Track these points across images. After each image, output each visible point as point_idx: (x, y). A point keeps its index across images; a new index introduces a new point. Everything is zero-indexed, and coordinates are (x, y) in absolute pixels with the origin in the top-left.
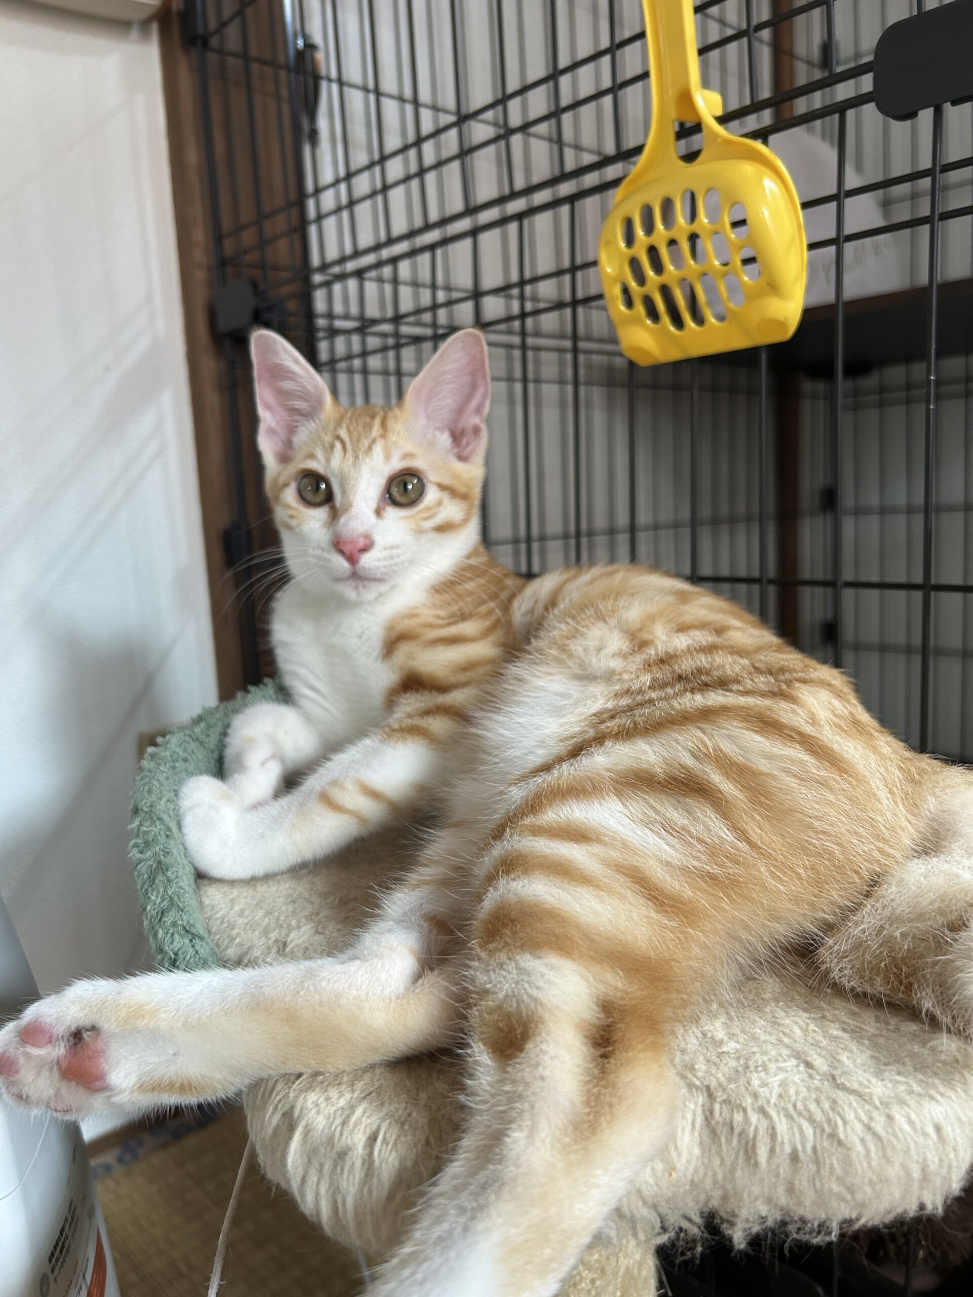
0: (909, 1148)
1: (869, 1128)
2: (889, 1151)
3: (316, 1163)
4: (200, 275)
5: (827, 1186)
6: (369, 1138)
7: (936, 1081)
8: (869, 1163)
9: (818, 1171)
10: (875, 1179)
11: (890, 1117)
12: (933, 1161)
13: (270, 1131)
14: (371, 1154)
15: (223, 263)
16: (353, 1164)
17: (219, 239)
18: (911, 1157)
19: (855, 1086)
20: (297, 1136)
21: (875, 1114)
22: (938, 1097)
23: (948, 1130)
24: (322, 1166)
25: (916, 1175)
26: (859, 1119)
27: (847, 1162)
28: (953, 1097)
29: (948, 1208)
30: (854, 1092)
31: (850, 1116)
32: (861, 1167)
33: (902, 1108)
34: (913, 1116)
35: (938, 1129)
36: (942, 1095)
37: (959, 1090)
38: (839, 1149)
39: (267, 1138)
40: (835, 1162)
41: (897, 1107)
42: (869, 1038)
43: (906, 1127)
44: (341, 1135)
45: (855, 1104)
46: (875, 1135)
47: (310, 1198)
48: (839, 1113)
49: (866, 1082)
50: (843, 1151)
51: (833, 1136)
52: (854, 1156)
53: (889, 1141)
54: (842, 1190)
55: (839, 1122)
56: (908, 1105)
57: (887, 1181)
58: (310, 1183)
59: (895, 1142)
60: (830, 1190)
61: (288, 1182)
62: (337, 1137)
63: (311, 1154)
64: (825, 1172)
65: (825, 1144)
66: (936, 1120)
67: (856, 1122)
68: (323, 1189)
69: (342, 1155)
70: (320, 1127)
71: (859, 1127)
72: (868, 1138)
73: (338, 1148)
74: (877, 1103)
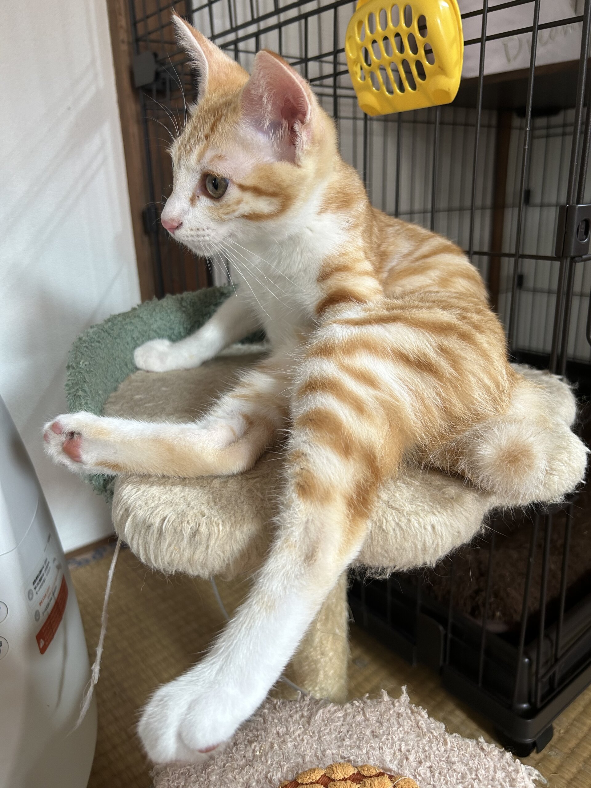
0: (417, 535)
1: (398, 524)
2: (406, 535)
3: (138, 531)
4: (124, 47)
5: (375, 550)
6: (162, 520)
7: (438, 506)
8: (396, 540)
9: (372, 543)
10: (399, 547)
11: (409, 520)
12: (429, 542)
13: (119, 517)
14: (161, 527)
15: (137, 40)
16: (153, 531)
17: (134, 24)
18: (417, 539)
19: (397, 506)
20: (130, 519)
21: (403, 519)
22: (437, 513)
23: (438, 528)
24: (140, 531)
25: (419, 547)
26: (394, 520)
27: (386, 539)
28: (445, 514)
29: (437, 565)
30: (396, 509)
31: (390, 518)
32: (391, 540)
33: (416, 516)
34: (421, 520)
35: (433, 527)
36: (439, 512)
37: (448, 511)
38: (383, 534)
39: (118, 520)
40: (380, 539)
41: (414, 516)
42: (414, 487)
43: (416, 525)
44: (149, 518)
45: (394, 514)
46: (401, 528)
47: (135, 546)
48: (385, 518)
49: (402, 505)
50: (385, 534)
51: (380, 527)
52: (389, 537)
53: (407, 530)
54: (383, 552)
55: (384, 521)
56: (420, 516)
57: (404, 549)
58: (135, 539)
59: (410, 531)
60: (377, 551)
61: (126, 538)
62: (147, 519)
63: (135, 526)
64: (375, 543)
65: (376, 531)
66: (433, 522)
67: (392, 522)
68: (140, 542)
69: (149, 527)
70: (140, 515)
71: (393, 524)
72: (397, 529)
73: (147, 525)
74: (405, 514)
